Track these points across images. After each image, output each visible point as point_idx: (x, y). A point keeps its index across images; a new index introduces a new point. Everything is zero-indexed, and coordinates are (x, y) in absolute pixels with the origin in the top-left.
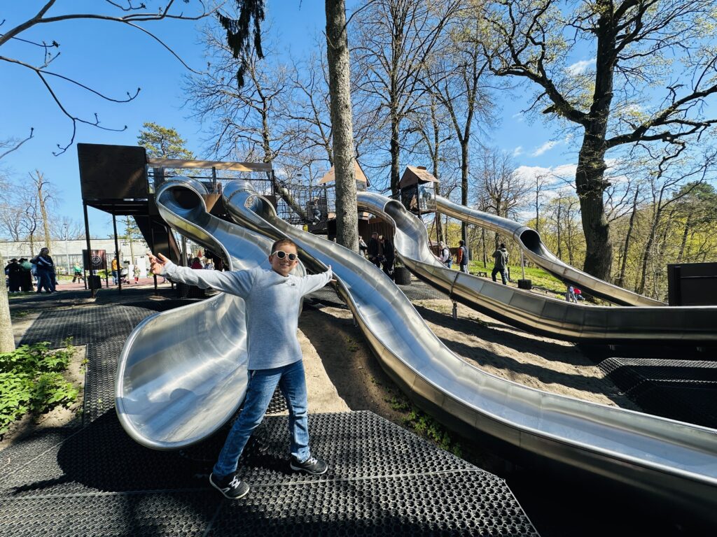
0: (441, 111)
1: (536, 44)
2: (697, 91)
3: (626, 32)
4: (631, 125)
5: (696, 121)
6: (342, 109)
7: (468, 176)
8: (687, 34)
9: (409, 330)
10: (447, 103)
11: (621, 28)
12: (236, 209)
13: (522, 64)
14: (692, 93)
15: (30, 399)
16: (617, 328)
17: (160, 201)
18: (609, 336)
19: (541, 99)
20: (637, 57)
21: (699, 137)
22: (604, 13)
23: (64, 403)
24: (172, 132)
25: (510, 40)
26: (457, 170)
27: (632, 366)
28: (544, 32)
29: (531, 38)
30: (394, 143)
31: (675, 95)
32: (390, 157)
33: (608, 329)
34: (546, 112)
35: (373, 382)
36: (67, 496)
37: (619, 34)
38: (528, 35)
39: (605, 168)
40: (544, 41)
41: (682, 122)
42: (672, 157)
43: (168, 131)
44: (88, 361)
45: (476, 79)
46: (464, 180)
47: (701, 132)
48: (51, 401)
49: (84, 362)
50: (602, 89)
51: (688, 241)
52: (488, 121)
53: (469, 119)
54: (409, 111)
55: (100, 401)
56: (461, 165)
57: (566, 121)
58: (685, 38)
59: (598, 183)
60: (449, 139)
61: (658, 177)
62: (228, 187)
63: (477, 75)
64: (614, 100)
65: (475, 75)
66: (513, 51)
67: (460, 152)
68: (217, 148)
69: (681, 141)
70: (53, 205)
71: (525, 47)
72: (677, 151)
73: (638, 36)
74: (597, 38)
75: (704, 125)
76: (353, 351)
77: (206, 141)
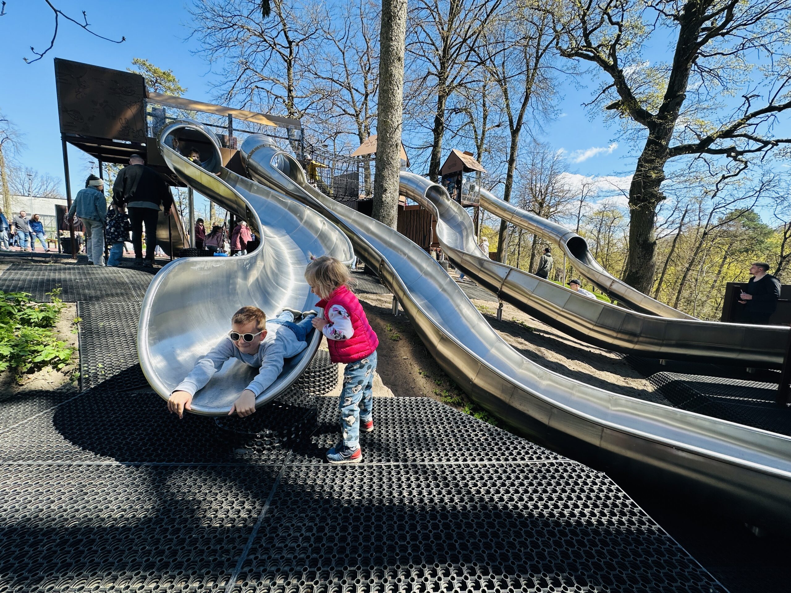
0: (495, 90)
1: (613, 23)
2: (773, 104)
3: (712, 24)
4: (696, 134)
5: (765, 139)
6: (393, 61)
7: (514, 173)
8: (774, 37)
9: (464, 320)
10: (502, 81)
11: (708, 18)
12: (259, 168)
13: (593, 46)
14: (767, 105)
15: (11, 353)
16: (673, 342)
17: (165, 142)
18: (664, 349)
19: (606, 92)
20: (718, 56)
21: (764, 157)
23: (55, 364)
24: (169, 75)
25: (585, 14)
26: (502, 164)
27: (684, 381)
28: (623, 11)
29: (608, 14)
30: (438, 122)
31: (749, 106)
32: (431, 138)
33: (664, 342)
34: (609, 108)
35: (420, 373)
36: (75, 463)
37: (704, 26)
38: (605, 12)
39: (663, 179)
40: (622, 21)
41: (750, 138)
42: (732, 176)
43: (164, 73)
44: (80, 320)
45: (538, 58)
46: (510, 176)
47: (766, 152)
48: (38, 359)
49: (76, 320)
50: (676, 88)
51: (724, 269)
52: (545, 112)
53: (524, 105)
54: (460, 85)
55: (100, 365)
56: (508, 158)
57: (630, 121)
58: (772, 41)
59: (653, 195)
60: (498, 126)
61: (713, 197)
62: (247, 143)
63: (540, 54)
64: (685, 103)
65: (537, 52)
66: (585, 29)
67: (509, 144)
68: (229, 96)
69: (744, 159)
70: (12, 150)
71: (600, 26)
72: (738, 170)
73: (725, 31)
74: (680, 27)
75: (773, 144)
76: (394, 340)
77: (216, 86)
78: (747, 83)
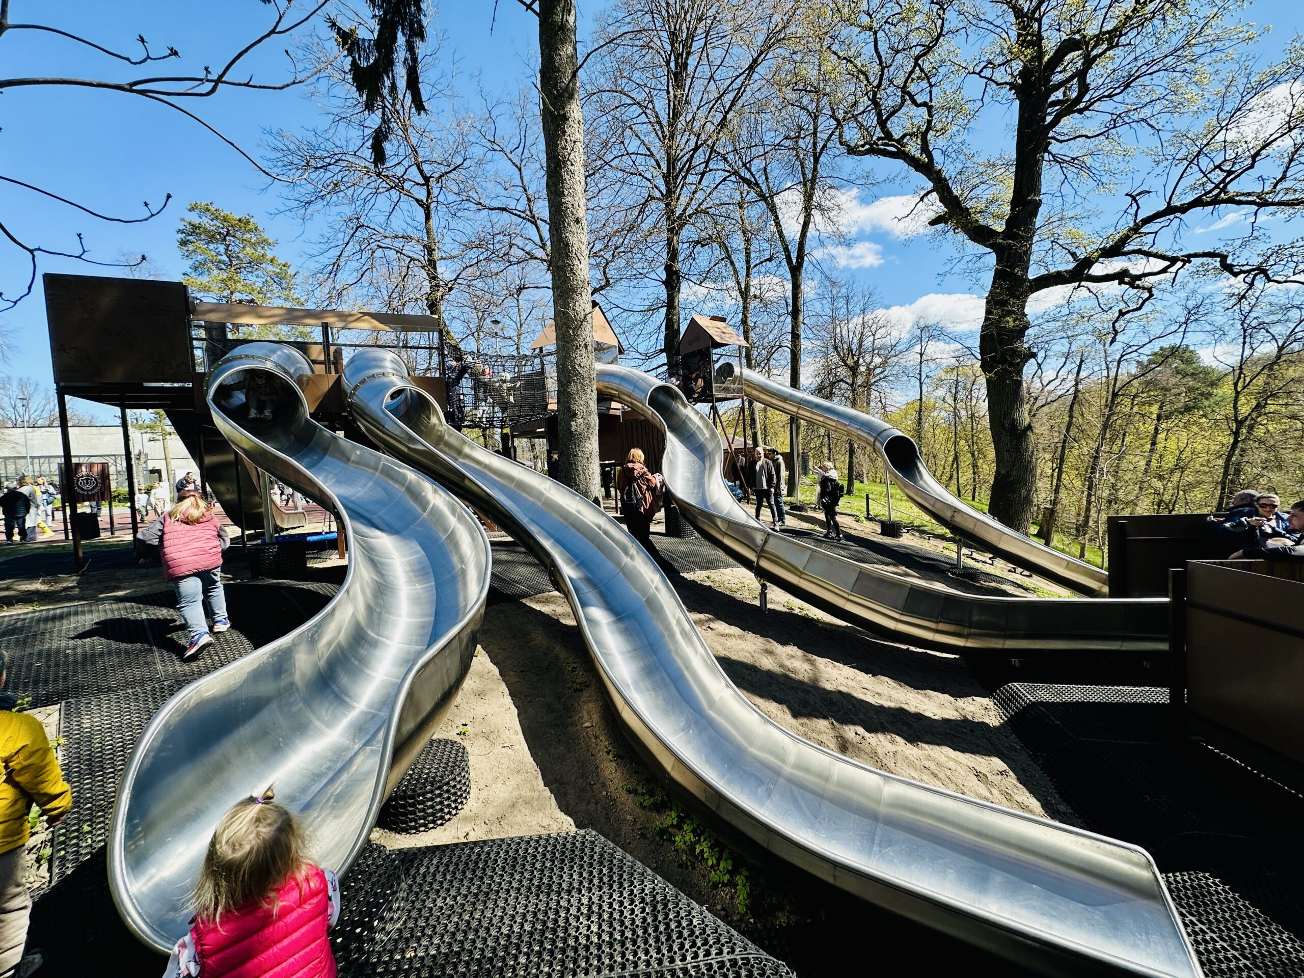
1: (918, 105)
2: (1173, 204)
4: (1069, 252)
5: (1169, 254)
6: (569, 224)
7: (802, 330)
8: (1158, 107)
10: (766, 196)
12: (368, 411)
14: (1165, 205)
16: (1021, 633)
18: (1010, 644)
19: (926, 201)
20: (1080, 139)
21: (1174, 280)
22: (1030, 61)
24: (248, 222)
25: (875, 93)
26: (782, 318)
28: (931, 86)
29: (909, 94)
30: (670, 270)
31: (1138, 208)
32: (662, 295)
33: (1009, 633)
34: (933, 223)
37: (1052, 98)
38: (904, 90)
39: (1026, 328)
40: (931, 100)
41: (1148, 254)
42: (1133, 310)
43: (240, 220)
45: (816, 160)
46: (795, 336)
47: (1177, 273)
50: (1025, 191)
53: (805, 227)
54: (697, 212)
55: (86, 827)
56: (790, 309)
58: (1155, 113)
59: (1015, 353)
60: (770, 260)
61: (1111, 343)
63: (818, 150)
65: (815, 149)
66: (879, 115)
67: (789, 287)
69: (1146, 285)
71: (900, 108)
73: (1082, 105)
74: (1017, 102)
75: (1182, 260)
76: (576, 690)
78: (1130, 174)
